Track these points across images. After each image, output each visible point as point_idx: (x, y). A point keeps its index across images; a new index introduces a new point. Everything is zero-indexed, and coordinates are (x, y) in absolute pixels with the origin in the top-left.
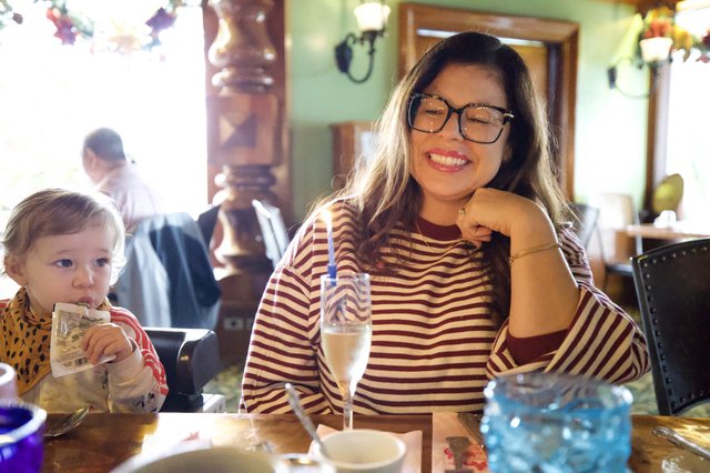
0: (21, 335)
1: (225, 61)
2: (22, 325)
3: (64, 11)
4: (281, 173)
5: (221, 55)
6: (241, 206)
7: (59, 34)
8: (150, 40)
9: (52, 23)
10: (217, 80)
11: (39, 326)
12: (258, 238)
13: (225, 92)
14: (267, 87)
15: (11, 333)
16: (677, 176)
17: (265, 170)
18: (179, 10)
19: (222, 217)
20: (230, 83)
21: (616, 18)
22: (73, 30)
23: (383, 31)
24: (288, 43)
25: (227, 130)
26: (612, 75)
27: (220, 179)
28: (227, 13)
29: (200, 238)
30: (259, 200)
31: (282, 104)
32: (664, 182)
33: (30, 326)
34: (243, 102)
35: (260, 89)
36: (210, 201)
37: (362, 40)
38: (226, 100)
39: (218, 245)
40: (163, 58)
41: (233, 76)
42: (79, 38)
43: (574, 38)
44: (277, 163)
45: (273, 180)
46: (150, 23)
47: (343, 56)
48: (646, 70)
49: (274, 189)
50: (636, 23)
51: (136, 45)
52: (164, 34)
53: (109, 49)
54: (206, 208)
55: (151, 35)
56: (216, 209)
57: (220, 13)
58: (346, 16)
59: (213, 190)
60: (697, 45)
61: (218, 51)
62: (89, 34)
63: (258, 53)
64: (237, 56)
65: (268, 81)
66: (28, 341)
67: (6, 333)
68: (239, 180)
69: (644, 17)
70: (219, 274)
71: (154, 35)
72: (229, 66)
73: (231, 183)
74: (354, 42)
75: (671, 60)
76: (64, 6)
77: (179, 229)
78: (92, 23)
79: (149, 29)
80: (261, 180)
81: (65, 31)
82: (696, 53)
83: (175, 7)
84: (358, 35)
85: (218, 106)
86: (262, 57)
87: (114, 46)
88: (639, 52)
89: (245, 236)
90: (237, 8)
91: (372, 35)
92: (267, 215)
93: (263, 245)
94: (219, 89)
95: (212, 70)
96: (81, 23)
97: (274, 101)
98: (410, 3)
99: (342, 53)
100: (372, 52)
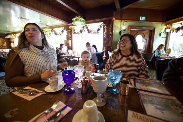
3: (89, 29)
4: (111, 47)
5: (105, 33)
6: (107, 51)
7: (88, 32)
13: (105, 38)
16: (170, 49)
17: (110, 47)
18: (101, 28)
19: (104, 52)
20: (106, 37)
21: (162, 26)
23: (126, 30)
24: (113, 31)
25: (105, 42)
26: (160, 35)
27: (104, 48)
28: (106, 28)
29: (102, 55)
31: (112, 39)
32: (167, 50)
34: (107, 39)
36: (103, 51)
37: (123, 31)
39: (104, 56)
40: (98, 34)
42: (90, 32)
43: (154, 29)
45: (110, 48)
46: (97, 30)
48: (166, 34)
50: (165, 27)
52: (99, 31)
53: (93, 33)
54: (102, 51)
55: (97, 32)
58: (121, 28)
59: (103, 49)
60: (175, 30)
64: (107, 34)
65: (111, 36)
69: (166, 26)
70: (103, 59)
73: (105, 48)
75: (170, 32)
82: (175, 31)
85: (104, 39)
86: (110, 34)
88: (165, 31)
89: (106, 55)
91: (124, 30)
95: (104, 35)
97: (111, 39)
98: (130, 26)
99: (120, 33)
100: (124, 32)
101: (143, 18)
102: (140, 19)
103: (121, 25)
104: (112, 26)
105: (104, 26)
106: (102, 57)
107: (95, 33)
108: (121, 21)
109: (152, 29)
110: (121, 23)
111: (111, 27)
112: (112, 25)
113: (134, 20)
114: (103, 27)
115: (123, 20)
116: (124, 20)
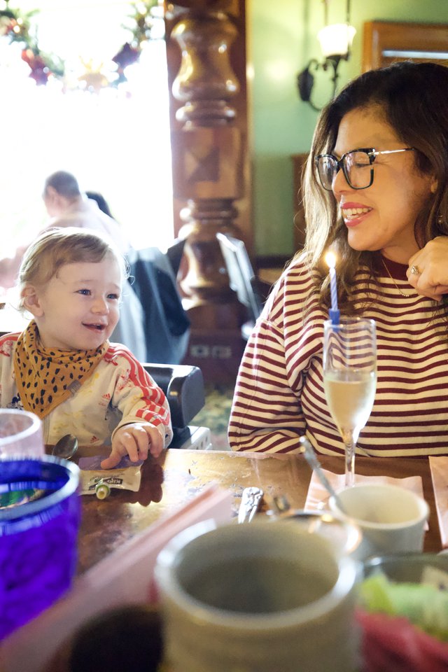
0: (36, 368)
1: (188, 95)
2: (36, 358)
3: (37, 52)
4: (242, 206)
5: (185, 88)
6: (206, 238)
7: (33, 75)
8: (117, 76)
9: (26, 64)
10: (180, 114)
11: (50, 360)
12: (222, 270)
13: (189, 126)
14: (229, 119)
15: (25, 366)
17: (228, 203)
18: (144, 44)
19: (188, 251)
20: (191, 116)
22: (46, 70)
23: (348, 54)
24: (250, 73)
25: (191, 164)
27: (186, 213)
28: (191, 44)
30: (223, 233)
31: (244, 137)
33: (43, 359)
34: (207, 136)
35: (223, 122)
36: (176, 236)
37: (325, 67)
38: (190, 135)
39: (184, 276)
40: (129, 95)
41: (196, 110)
42: (51, 78)
44: (240, 196)
45: (235, 213)
49: (237, 222)
51: (104, 83)
52: (129, 69)
53: (78, 88)
54: (173, 242)
55: (117, 71)
56: (182, 244)
57: (183, 45)
58: (307, 42)
59: (179, 223)
61: (182, 85)
62: (60, 73)
63: (220, 85)
64: (200, 89)
65: (230, 113)
66: (43, 373)
67: (21, 365)
68: (202, 214)
71: (120, 71)
72: (193, 100)
73: (195, 216)
74: (317, 69)
76: (36, 46)
77: (151, 263)
78: (62, 62)
79: (116, 66)
80: (224, 213)
81: (38, 71)
83: (140, 41)
84: (321, 60)
85: (182, 140)
86: (225, 89)
87: (84, 83)
89: (209, 269)
90: (199, 39)
91: (336, 60)
92: (231, 248)
93: (227, 278)
94: (183, 124)
95: (176, 104)
96: (52, 63)
97: (236, 134)
98: (376, 22)
99: (305, 83)
100: (335, 78)
103: (306, 15)
104: (240, 21)
105: (170, 25)
106: (171, 293)
107: (94, 80)
111: (231, 29)
112: (234, 9)
114: (157, 28)
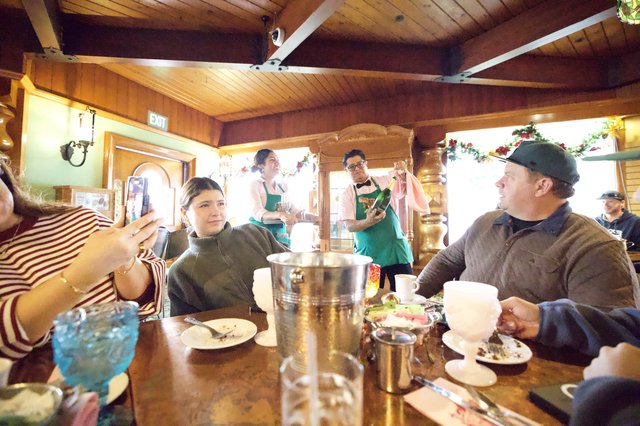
23: (92, 143)
37: (79, 145)
43: (194, 161)
47: (67, 153)
58: (69, 131)
74: (75, 146)
84: (77, 142)
91: (86, 144)
98: (111, 133)
99: (66, 150)
100: (85, 152)
101: (157, 120)
102: (151, 122)
108: (70, 106)
109: (188, 161)
110: (69, 110)
111: (9, 113)
113: (127, 117)
115: (77, 104)
116: (85, 106)
